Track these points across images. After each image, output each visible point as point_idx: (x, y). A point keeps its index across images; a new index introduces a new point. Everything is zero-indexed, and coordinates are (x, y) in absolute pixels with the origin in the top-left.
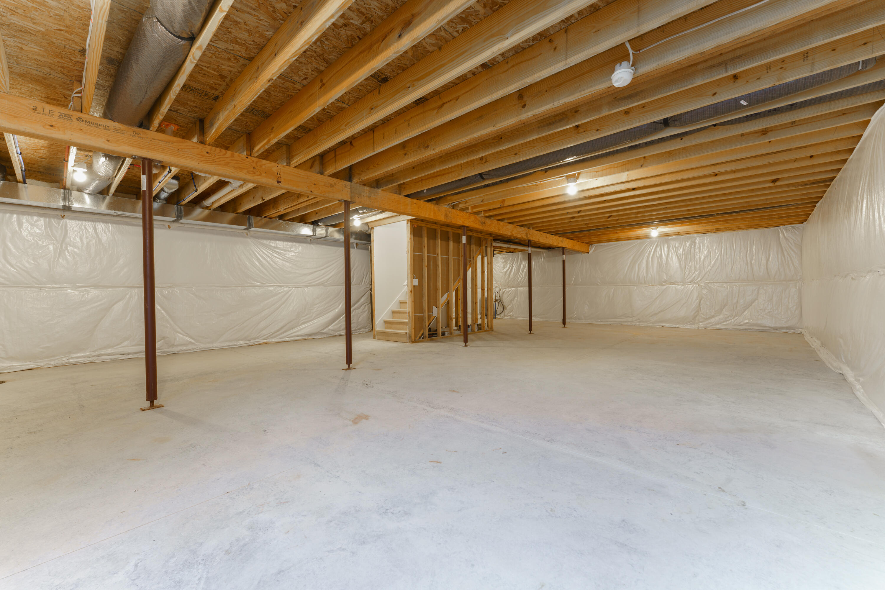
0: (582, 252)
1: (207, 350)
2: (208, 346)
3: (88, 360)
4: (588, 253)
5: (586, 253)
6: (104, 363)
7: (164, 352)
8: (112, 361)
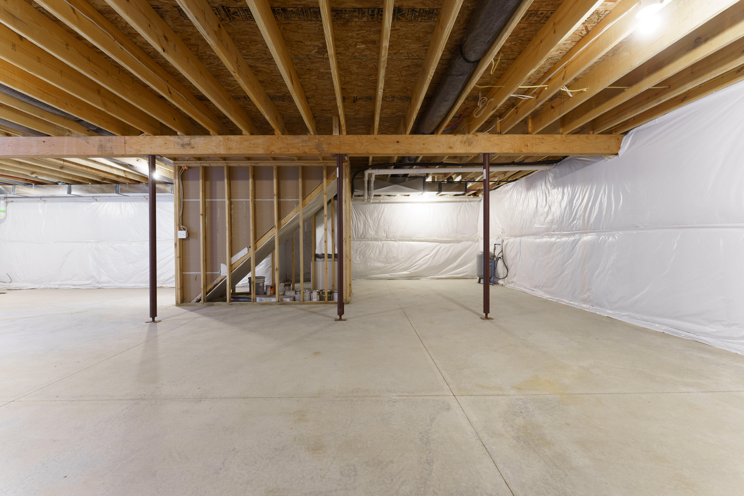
0: (600, 156)
1: (120, 288)
2: (121, 285)
3: (57, 287)
4: (617, 154)
5: (611, 157)
6: (64, 289)
7: (94, 286)
8: (68, 289)
